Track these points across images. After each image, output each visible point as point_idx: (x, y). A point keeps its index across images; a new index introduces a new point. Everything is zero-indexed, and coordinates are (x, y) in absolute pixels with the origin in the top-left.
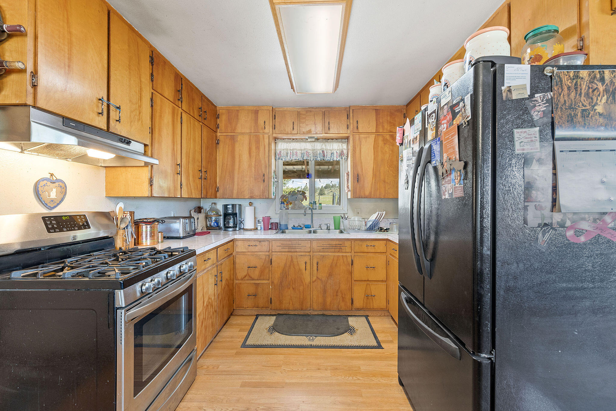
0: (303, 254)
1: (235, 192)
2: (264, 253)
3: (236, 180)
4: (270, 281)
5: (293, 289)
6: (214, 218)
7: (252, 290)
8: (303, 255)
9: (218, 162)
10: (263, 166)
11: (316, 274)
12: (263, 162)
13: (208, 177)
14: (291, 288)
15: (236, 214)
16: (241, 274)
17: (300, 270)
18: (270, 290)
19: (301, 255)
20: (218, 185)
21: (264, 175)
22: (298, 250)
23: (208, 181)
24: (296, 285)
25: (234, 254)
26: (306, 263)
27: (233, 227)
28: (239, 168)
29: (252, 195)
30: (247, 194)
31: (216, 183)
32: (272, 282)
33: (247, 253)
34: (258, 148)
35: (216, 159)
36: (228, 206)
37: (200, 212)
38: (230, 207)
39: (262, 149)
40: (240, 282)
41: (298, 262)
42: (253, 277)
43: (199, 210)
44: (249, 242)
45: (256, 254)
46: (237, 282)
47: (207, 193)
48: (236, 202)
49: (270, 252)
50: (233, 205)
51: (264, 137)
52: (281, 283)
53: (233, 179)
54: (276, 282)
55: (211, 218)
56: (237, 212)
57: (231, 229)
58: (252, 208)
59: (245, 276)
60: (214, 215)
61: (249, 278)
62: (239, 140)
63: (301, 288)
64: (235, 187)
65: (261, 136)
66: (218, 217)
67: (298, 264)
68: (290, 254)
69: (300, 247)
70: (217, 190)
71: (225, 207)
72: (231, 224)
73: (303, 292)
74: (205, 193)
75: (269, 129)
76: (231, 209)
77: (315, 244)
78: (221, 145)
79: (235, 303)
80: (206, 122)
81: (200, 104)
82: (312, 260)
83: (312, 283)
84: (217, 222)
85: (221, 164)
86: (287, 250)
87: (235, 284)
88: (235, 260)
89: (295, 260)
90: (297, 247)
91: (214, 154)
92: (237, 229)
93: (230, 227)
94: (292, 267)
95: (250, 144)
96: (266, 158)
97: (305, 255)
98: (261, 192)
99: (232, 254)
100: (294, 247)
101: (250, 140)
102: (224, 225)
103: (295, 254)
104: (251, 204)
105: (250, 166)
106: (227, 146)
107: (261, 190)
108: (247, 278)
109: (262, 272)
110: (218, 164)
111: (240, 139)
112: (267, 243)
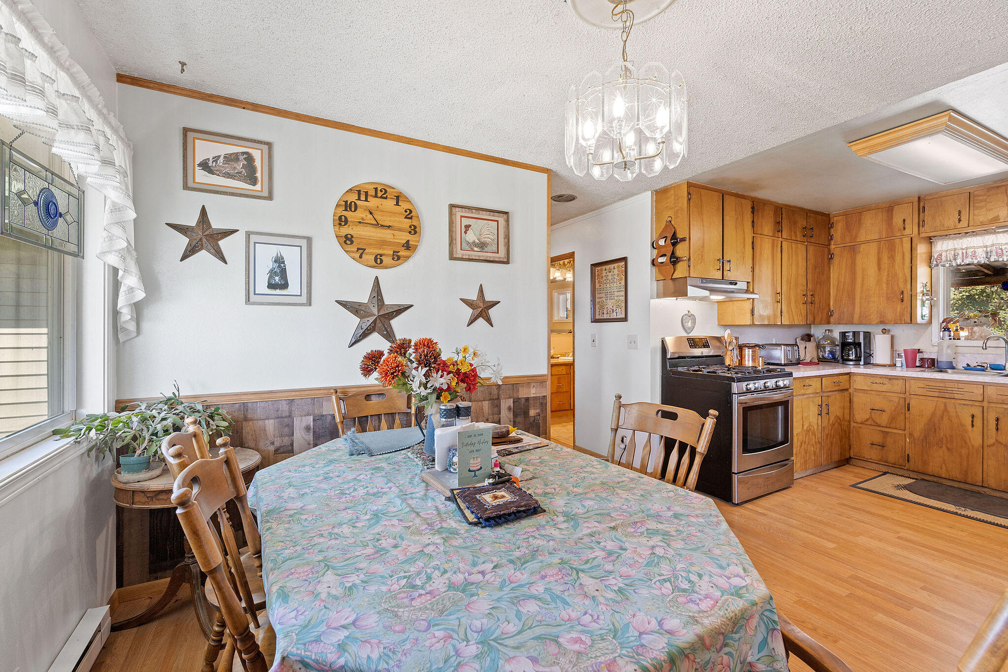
0: (967, 402)
1: (856, 316)
2: (896, 395)
3: (857, 301)
4: (907, 432)
5: (948, 449)
6: (828, 349)
7: (877, 438)
8: (968, 405)
9: (832, 280)
10: (901, 280)
11: (994, 435)
12: (901, 275)
13: (817, 300)
14: (944, 447)
15: (859, 344)
16: (860, 415)
17: (962, 425)
18: (907, 444)
19: (964, 405)
20: (832, 309)
21: (902, 293)
22: (956, 396)
23: (816, 306)
24: (954, 445)
25: (851, 390)
26: (973, 416)
27: (855, 361)
28: (862, 285)
29: (882, 319)
30: (875, 317)
31: (829, 305)
32: (911, 435)
33: (869, 392)
34: (892, 257)
35: (829, 278)
36: (847, 334)
37: (810, 340)
38: (851, 334)
39: (898, 258)
40: (860, 425)
41: (957, 412)
42: (878, 422)
43: (808, 337)
44: (872, 378)
45: (884, 394)
46: (855, 425)
47: (814, 319)
48: (862, 329)
49: (907, 394)
50: (854, 333)
51: (902, 241)
52: (926, 437)
53: (854, 299)
54: (916, 434)
55: (824, 348)
56: (862, 340)
57: (851, 363)
58: (887, 337)
59: (867, 420)
60: (828, 344)
61: (873, 423)
62: (862, 250)
63: (964, 451)
64: (856, 310)
65: (897, 241)
66: (834, 348)
67: (958, 416)
68: (944, 400)
69: (963, 393)
70: (830, 314)
71: (843, 335)
72: (852, 357)
73: (968, 458)
74: (812, 319)
75: (912, 229)
76: (851, 337)
77: (990, 391)
78: (836, 260)
79: (852, 449)
80: (812, 240)
81: (805, 224)
82: (985, 414)
83: (985, 448)
84: (832, 353)
85: (836, 283)
86: (937, 394)
87: (852, 427)
88: (852, 398)
89: (951, 408)
90: (954, 392)
91: (825, 272)
92: (862, 363)
93: (851, 360)
94: (945, 418)
95: (878, 253)
96: (905, 271)
97: (972, 406)
98: (898, 315)
99: (847, 390)
100: (949, 392)
101: (879, 249)
102: (842, 357)
103: (953, 401)
104: (884, 331)
105: (879, 282)
106: (845, 260)
107: (898, 312)
108: (869, 423)
109: (893, 419)
110: (831, 283)
111: (864, 249)
112: (901, 382)
